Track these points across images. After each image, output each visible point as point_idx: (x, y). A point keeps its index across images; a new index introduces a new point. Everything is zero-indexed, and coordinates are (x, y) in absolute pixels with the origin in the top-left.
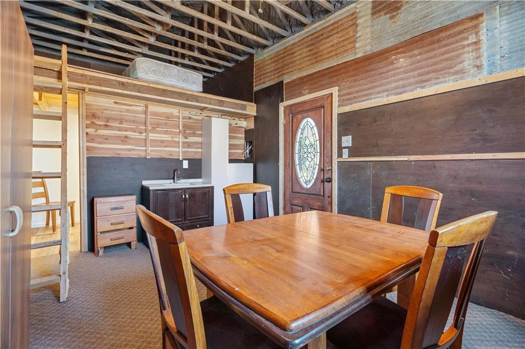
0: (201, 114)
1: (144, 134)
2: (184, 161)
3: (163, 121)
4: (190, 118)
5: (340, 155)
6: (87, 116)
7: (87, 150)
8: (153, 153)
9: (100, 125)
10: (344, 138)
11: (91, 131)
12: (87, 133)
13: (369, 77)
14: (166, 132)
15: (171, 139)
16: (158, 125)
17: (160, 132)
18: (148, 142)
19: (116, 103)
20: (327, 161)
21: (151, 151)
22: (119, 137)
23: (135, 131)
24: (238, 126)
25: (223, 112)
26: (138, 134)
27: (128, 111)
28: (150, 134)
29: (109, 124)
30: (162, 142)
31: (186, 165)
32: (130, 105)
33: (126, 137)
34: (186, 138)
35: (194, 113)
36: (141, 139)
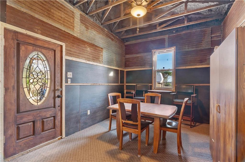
5: (67, 82)
10: (69, 73)
13: (78, 48)
20: (58, 85)
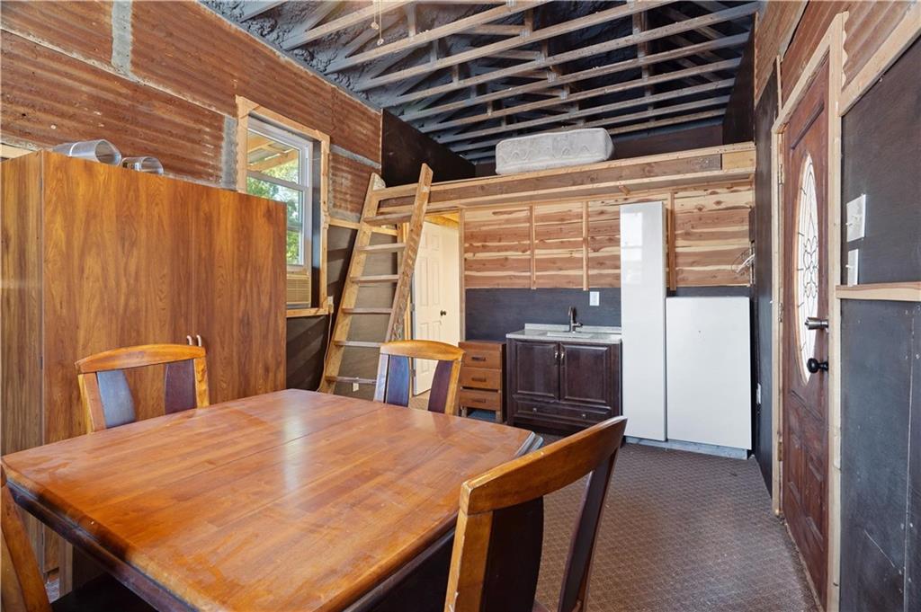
0: (626, 199)
1: (528, 253)
2: (591, 293)
3: (556, 227)
4: (602, 213)
6: (465, 238)
7: (466, 280)
8: (541, 281)
9: (478, 247)
11: (469, 256)
12: (466, 259)
14: (562, 245)
15: (569, 256)
16: (549, 234)
17: (550, 247)
18: (533, 264)
19: (494, 213)
21: (538, 277)
22: (498, 260)
23: (517, 250)
24: (723, 206)
25: (678, 185)
26: (520, 253)
27: (508, 221)
28: (537, 251)
29: (487, 244)
30: (553, 261)
31: (595, 299)
32: (511, 213)
33: (506, 259)
34: (595, 250)
35: (612, 202)
36: (525, 260)
